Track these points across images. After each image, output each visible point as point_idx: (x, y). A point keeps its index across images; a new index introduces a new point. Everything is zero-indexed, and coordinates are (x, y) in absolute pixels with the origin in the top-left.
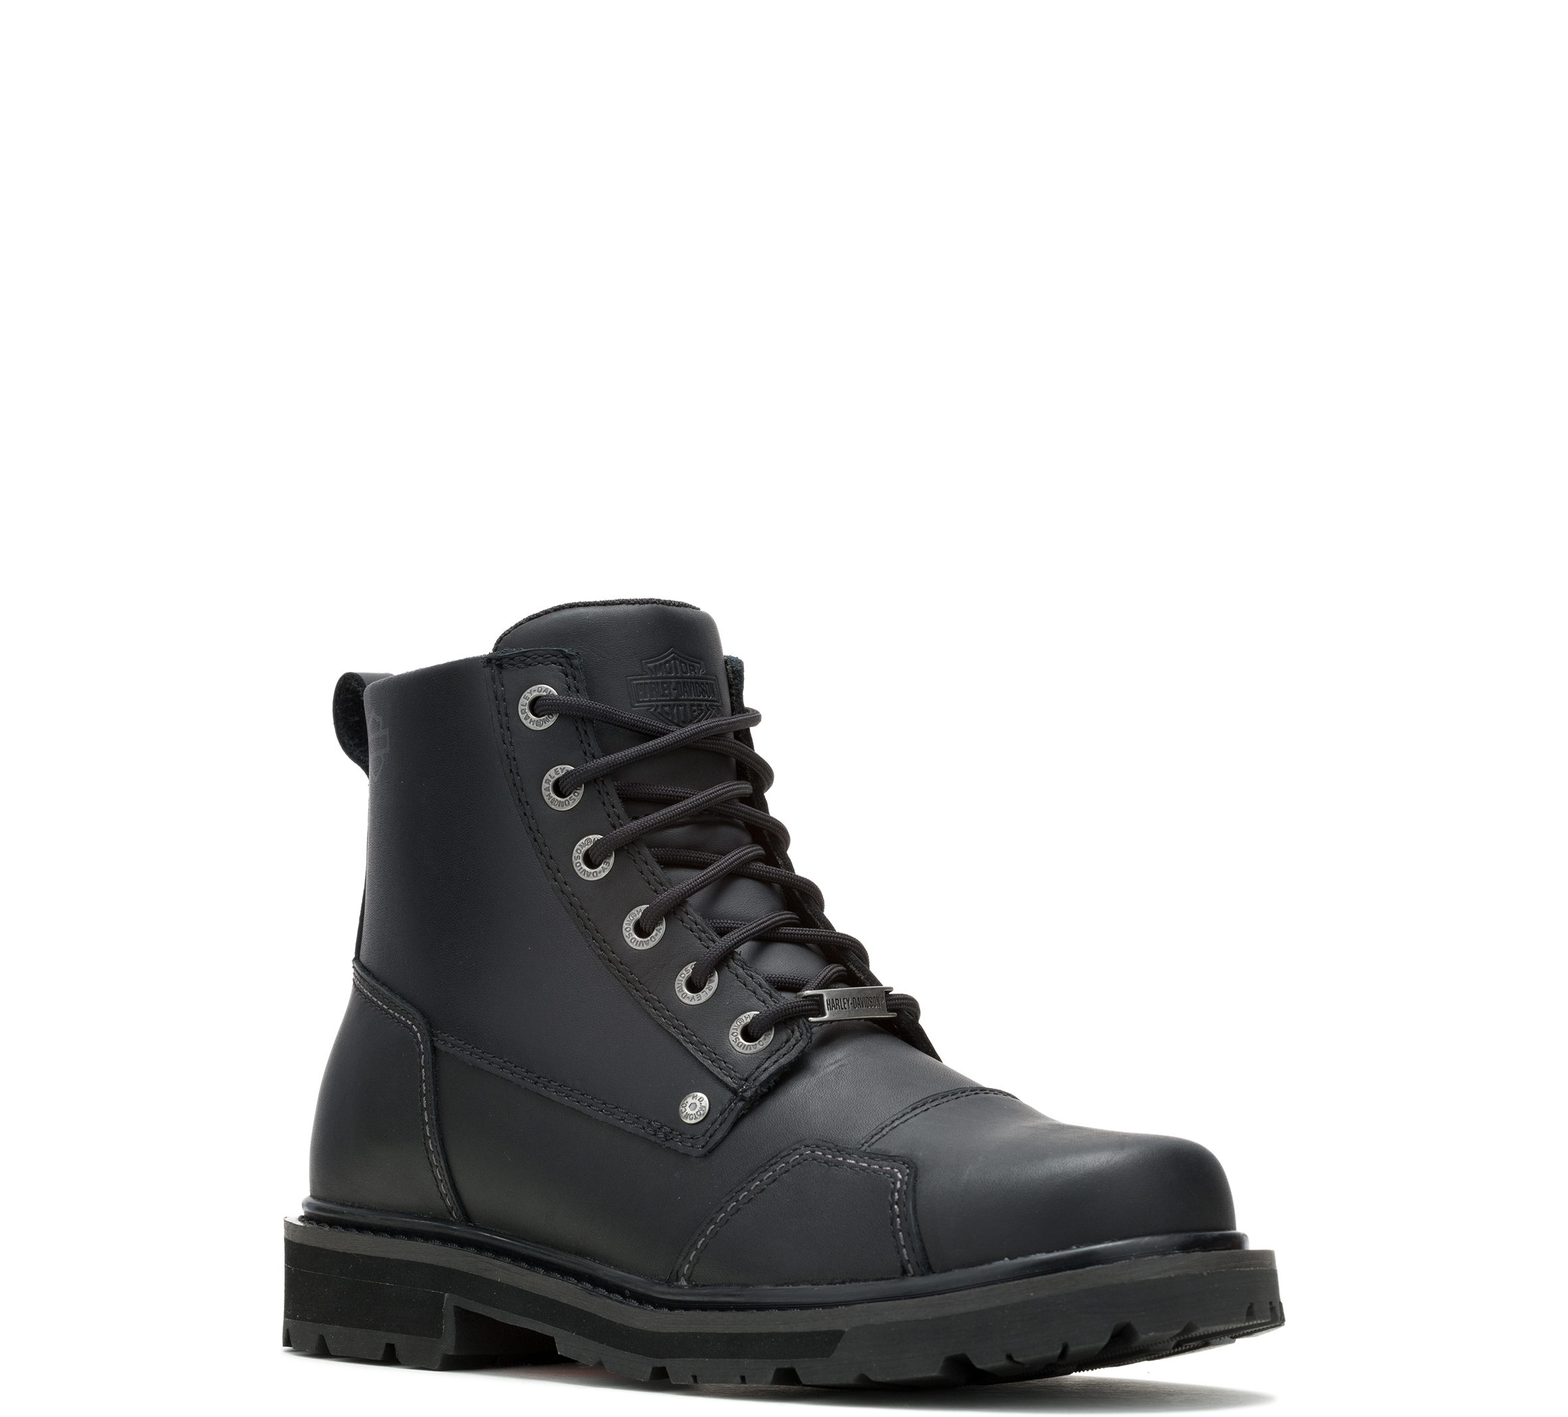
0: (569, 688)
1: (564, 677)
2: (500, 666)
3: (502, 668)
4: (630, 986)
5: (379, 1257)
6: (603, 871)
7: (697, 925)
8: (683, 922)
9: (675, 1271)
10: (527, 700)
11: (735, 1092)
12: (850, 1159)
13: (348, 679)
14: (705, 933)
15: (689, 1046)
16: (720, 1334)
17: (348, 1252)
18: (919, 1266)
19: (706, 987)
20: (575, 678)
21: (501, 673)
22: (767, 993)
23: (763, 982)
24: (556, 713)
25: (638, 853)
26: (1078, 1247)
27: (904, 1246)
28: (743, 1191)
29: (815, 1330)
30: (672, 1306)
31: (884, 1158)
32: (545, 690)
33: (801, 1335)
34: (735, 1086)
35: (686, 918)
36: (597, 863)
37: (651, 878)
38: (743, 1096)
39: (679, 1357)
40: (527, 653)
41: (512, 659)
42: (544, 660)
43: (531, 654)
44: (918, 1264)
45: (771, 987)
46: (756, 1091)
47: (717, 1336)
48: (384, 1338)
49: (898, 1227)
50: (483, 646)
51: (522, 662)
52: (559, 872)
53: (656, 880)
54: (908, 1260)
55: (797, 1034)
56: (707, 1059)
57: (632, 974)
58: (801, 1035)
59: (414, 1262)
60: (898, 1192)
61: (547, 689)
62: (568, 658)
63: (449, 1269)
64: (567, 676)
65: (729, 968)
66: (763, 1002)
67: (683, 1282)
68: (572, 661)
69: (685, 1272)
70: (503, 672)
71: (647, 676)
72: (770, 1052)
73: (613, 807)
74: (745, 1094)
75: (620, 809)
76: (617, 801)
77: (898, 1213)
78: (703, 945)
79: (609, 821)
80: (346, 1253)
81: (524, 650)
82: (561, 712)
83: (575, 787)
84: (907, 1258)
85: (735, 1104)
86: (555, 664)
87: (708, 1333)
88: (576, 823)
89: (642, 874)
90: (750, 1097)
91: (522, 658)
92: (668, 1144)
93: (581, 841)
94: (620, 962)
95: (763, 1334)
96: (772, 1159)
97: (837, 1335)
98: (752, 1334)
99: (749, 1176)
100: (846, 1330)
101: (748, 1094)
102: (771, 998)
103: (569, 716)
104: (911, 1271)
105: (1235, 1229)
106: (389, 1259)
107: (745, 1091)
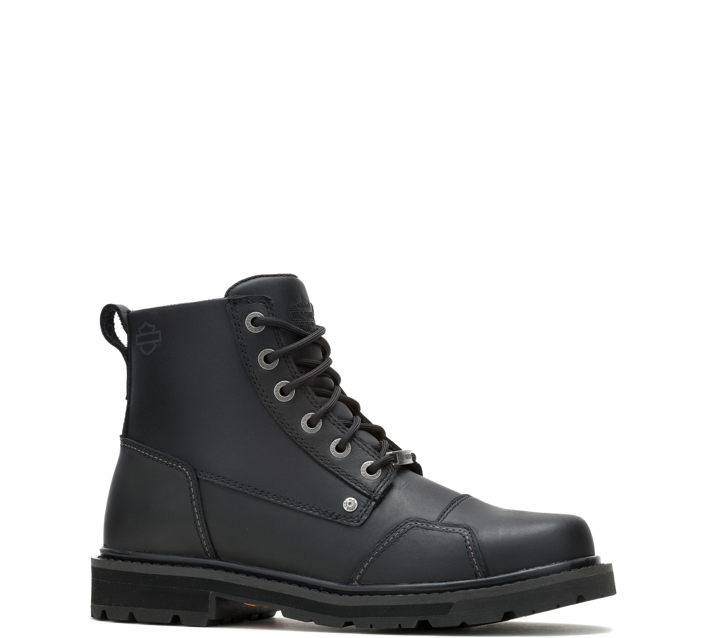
0: (269, 314)
1: (266, 309)
2: (235, 303)
3: (236, 304)
4: (308, 450)
5: (169, 576)
6: (290, 397)
7: (336, 422)
8: (330, 421)
9: (351, 578)
10: (250, 319)
11: (369, 497)
12: (436, 526)
13: (110, 307)
14: (340, 426)
15: (342, 477)
16: (385, 606)
17: (149, 573)
18: (484, 573)
19: (346, 450)
20: (271, 309)
21: (235, 306)
22: (374, 453)
23: (371, 448)
24: (264, 326)
25: (306, 390)
26: (556, 563)
27: (476, 565)
28: (385, 542)
29: (438, 603)
30: (351, 594)
31: (454, 526)
32: (258, 314)
33: (431, 605)
34: (369, 494)
35: (331, 418)
36: (286, 394)
37: (313, 401)
38: (374, 499)
39: (361, 617)
40: (248, 297)
41: (241, 300)
42: (256, 301)
43: (250, 298)
44: (483, 572)
45: (375, 450)
46: (380, 497)
47: (384, 607)
48: (172, 613)
49: (473, 556)
50: (220, 294)
51: (246, 301)
52: (268, 398)
53: (315, 402)
54: (478, 571)
55: (390, 471)
56: (353, 482)
57: (308, 444)
58: (392, 471)
59: (191, 577)
60: (468, 540)
61: (259, 314)
62: (267, 300)
63: (213, 580)
64: (267, 309)
65: (354, 442)
66: (373, 457)
67: (356, 583)
68: (270, 301)
69: (357, 579)
70: (236, 306)
71: (295, 309)
72: (381, 480)
73: (293, 368)
74: (375, 498)
75: (296, 369)
76: (294, 366)
77: (471, 550)
78: (341, 431)
79: (292, 375)
80: (147, 574)
81: (246, 296)
82: (266, 324)
83: (274, 360)
84: (478, 570)
85: (371, 503)
86: (261, 303)
87: (379, 606)
88: (276, 375)
89: (308, 399)
90: (378, 499)
91: (246, 300)
92: (338, 520)
93: (278, 383)
94: (302, 439)
95: (410, 605)
96: (397, 527)
97: (450, 605)
98: (404, 605)
99: (387, 535)
100: (455, 602)
101: (377, 498)
102: (376, 455)
103: (271, 327)
104: (480, 575)
105: (594, 555)
106: (175, 576)
107: (375, 497)
